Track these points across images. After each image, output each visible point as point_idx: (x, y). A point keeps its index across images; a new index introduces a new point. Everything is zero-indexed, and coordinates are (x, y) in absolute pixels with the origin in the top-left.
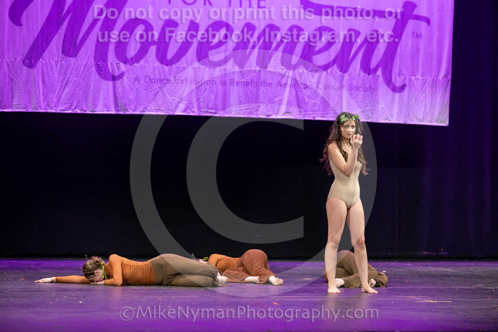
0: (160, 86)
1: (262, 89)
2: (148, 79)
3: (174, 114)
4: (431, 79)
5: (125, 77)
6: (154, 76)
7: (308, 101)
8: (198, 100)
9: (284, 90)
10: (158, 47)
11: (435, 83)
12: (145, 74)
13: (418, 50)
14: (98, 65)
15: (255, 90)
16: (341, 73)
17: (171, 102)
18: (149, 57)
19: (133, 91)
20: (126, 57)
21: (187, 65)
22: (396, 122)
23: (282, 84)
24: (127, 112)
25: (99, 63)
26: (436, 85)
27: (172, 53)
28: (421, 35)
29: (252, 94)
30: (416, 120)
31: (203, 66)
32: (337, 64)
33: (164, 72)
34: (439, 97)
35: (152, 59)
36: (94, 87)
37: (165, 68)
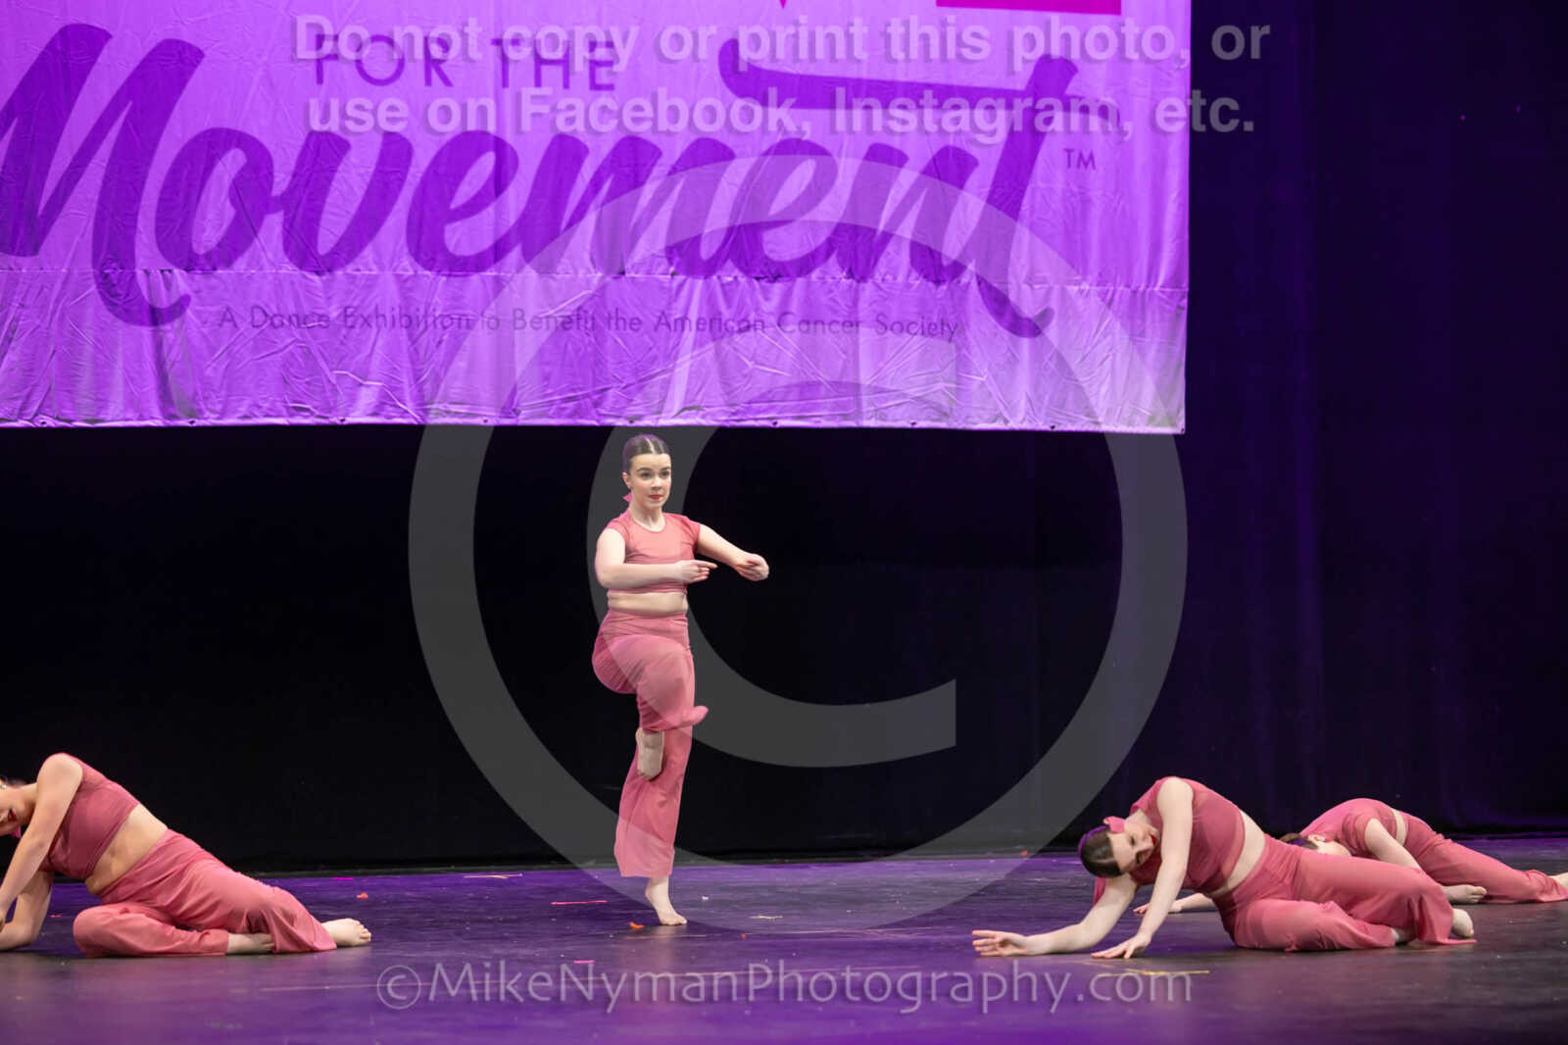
0: (300, 338)
1: (613, 337)
2: (264, 318)
3: (345, 423)
4: (1129, 290)
5: (189, 312)
6: (278, 308)
7: (752, 371)
8: (417, 377)
9: (680, 337)
10: (291, 215)
11: (1139, 304)
12: (253, 301)
13: (1086, 202)
14: (107, 275)
15: (590, 342)
16: (850, 280)
17: (334, 385)
18: (263, 249)
19: (216, 355)
20: (191, 250)
21: (382, 268)
22: (1026, 426)
23: (672, 320)
24: (199, 418)
25: (107, 271)
26: (1143, 310)
27: (335, 235)
28: (1091, 157)
29: (581, 353)
30: (1087, 419)
31: (427, 273)
32: (839, 255)
33: (309, 292)
34: (1154, 348)
35: (270, 255)
36: (96, 347)
37: (312, 281)
